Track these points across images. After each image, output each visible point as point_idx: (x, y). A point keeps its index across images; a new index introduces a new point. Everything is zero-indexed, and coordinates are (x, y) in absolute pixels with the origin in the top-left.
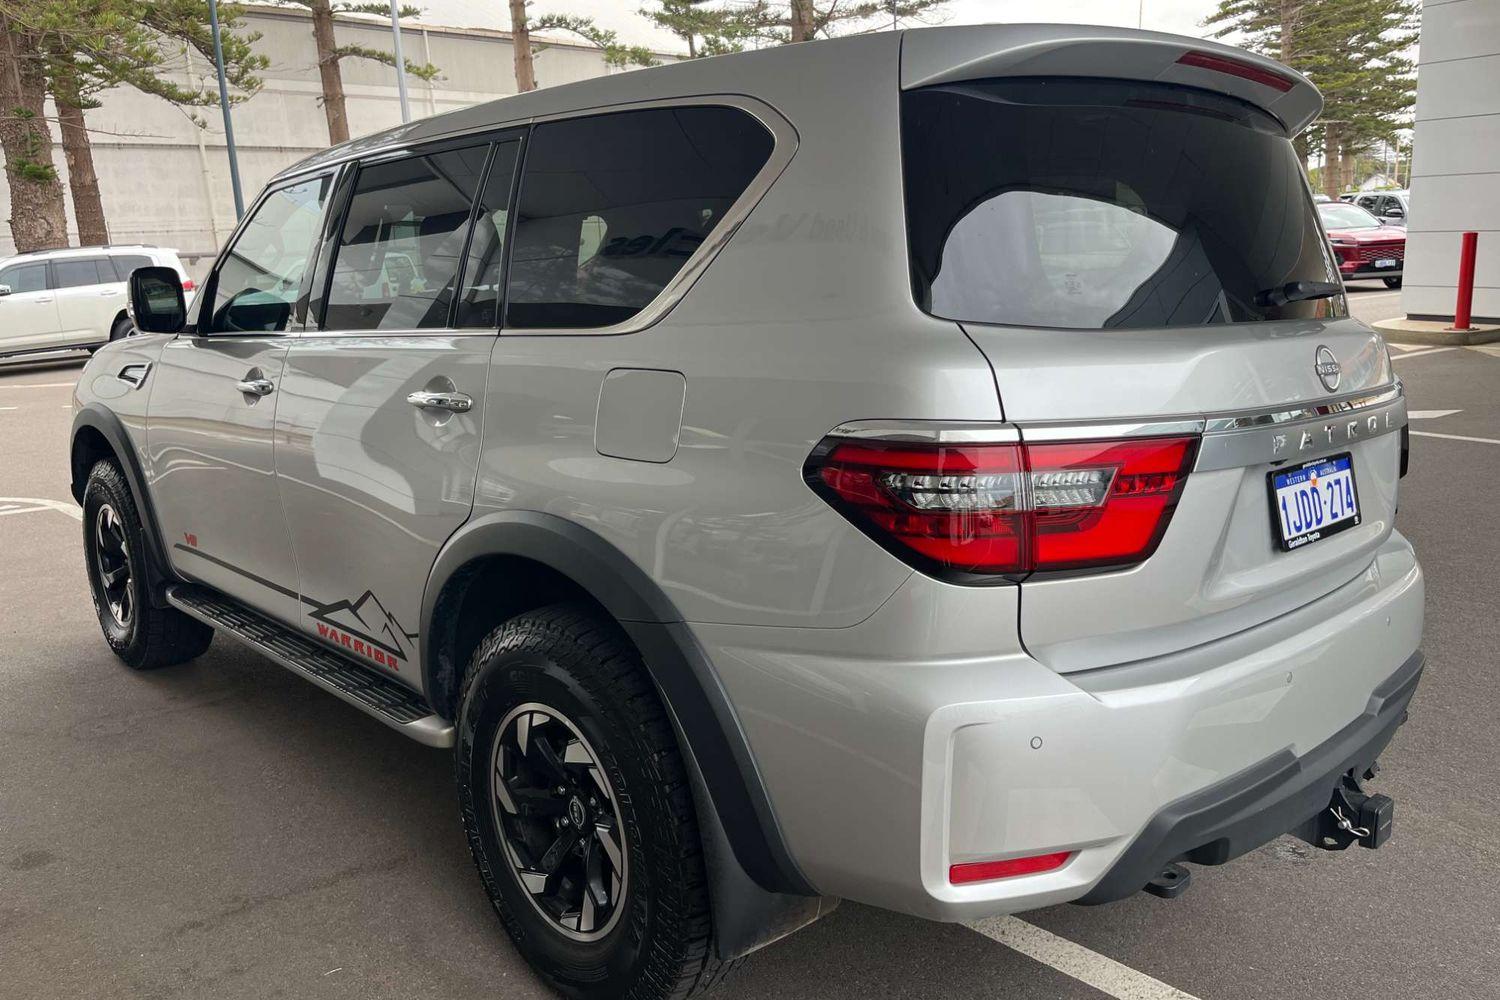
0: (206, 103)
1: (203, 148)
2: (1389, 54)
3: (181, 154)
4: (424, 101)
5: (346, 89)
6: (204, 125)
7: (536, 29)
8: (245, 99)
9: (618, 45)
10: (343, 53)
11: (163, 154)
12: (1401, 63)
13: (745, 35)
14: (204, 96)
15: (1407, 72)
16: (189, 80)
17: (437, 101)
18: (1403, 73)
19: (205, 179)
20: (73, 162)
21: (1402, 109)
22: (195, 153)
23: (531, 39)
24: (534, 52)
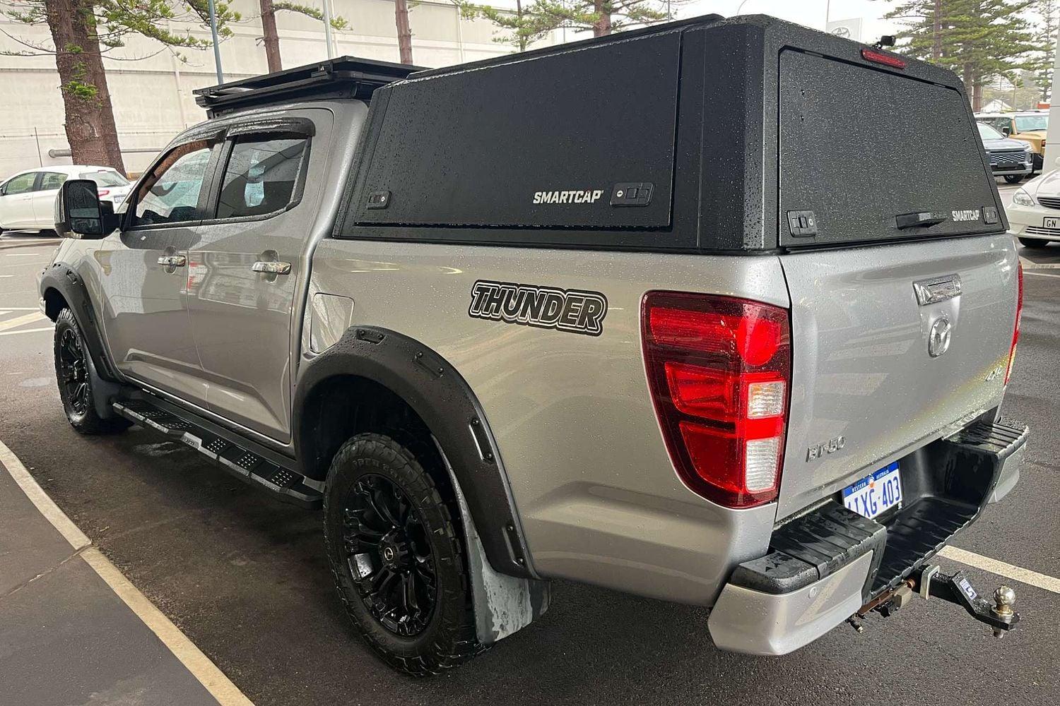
0: (188, 45)
1: (177, 73)
2: (1010, 15)
3: (163, 78)
5: (280, 32)
6: (185, 60)
9: (469, 3)
10: (278, 7)
11: (151, 77)
12: (1019, 21)
14: (187, 41)
15: (1022, 28)
17: (339, 42)
18: (1019, 29)
19: (179, 97)
21: (1018, 54)
24: (409, 7)
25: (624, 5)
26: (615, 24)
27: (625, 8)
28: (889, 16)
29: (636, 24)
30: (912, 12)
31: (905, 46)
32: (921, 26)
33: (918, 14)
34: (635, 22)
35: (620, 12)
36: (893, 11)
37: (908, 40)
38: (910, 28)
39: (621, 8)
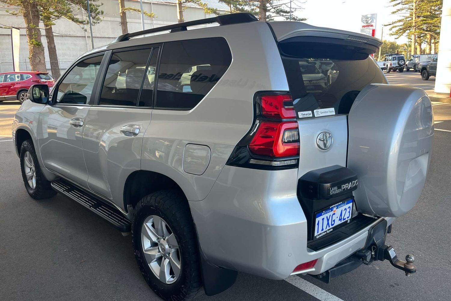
0: (86, 24)
1: (86, 37)
3: (80, 38)
4: (151, 24)
5: (128, 20)
6: (86, 30)
7: (184, 3)
8: (99, 23)
9: (208, 7)
10: (127, 9)
11: (75, 39)
13: (245, 5)
14: (86, 22)
16: (83, 17)
17: (155, 24)
19: (87, 47)
20: (49, 41)
22: (84, 38)
23: (182, 5)
24: (183, 10)
25: (273, 8)
26: (268, 16)
27: (273, 9)
28: (393, 13)
29: (279, 16)
30: (404, 11)
31: (401, 26)
32: (408, 17)
33: (406, 12)
34: (278, 15)
35: (270, 11)
36: (395, 11)
37: (401, 23)
38: (403, 18)
39: (271, 9)
